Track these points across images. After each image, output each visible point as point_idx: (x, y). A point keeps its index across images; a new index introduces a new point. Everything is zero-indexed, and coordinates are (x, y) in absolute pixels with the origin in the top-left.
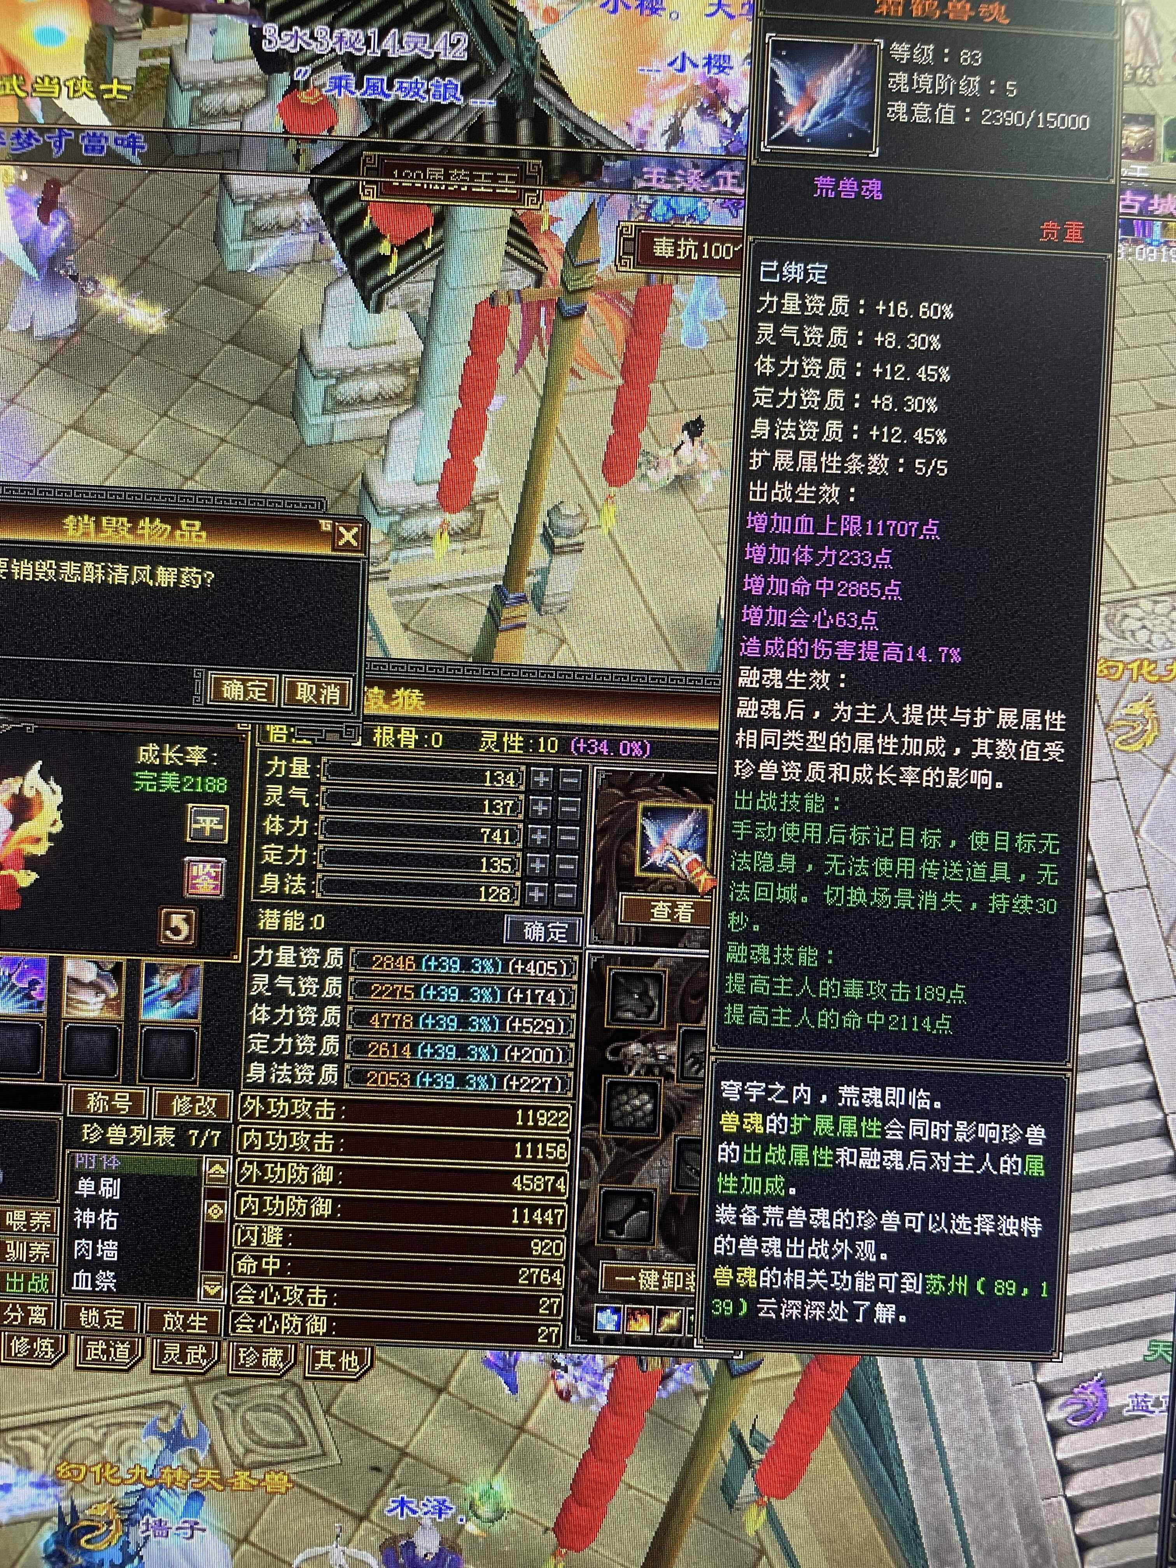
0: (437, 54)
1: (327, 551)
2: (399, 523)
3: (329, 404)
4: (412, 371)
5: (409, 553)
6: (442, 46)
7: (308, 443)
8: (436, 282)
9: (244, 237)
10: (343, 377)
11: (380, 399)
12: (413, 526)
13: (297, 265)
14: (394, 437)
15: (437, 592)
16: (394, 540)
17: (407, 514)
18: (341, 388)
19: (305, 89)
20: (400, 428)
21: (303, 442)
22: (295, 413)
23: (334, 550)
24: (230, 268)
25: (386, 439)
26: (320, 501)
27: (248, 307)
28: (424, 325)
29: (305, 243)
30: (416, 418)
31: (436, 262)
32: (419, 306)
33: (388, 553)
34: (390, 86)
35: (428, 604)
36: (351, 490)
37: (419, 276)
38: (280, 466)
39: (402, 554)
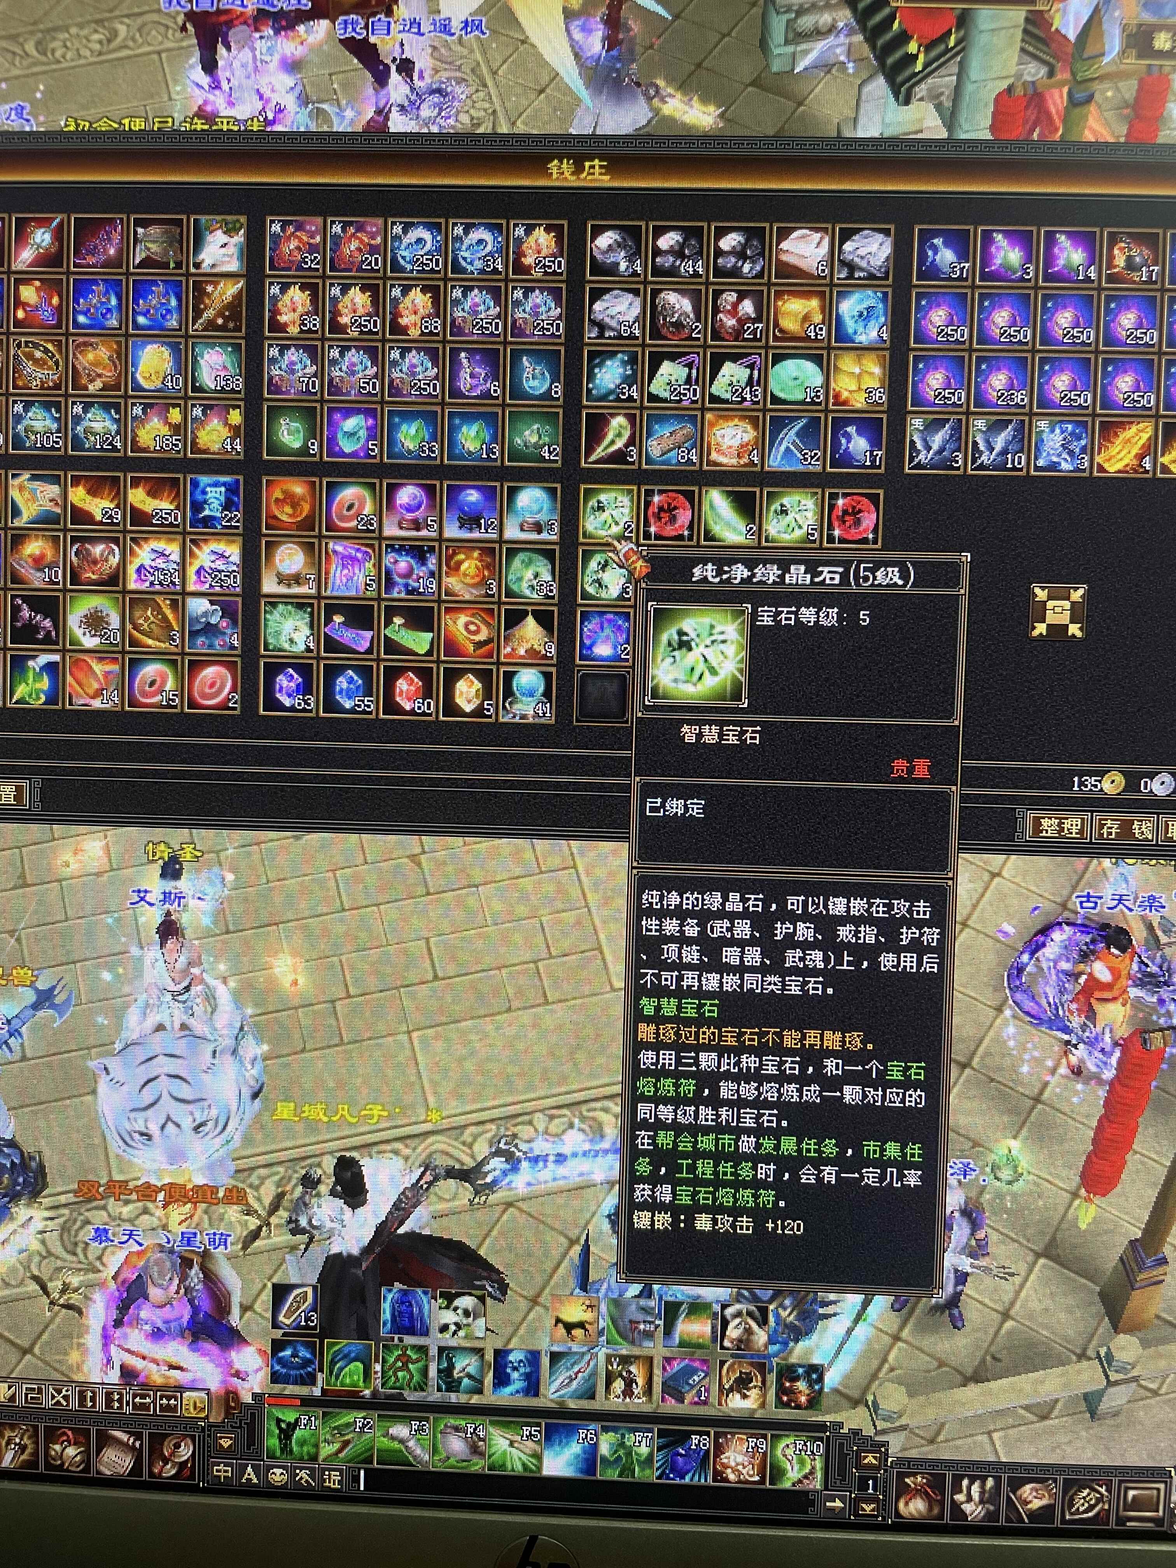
8: (959, 76)
9: (787, 42)
13: (834, 65)
24: (775, 69)
27: (791, 104)
28: (947, 115)
29: (842, 45)
31: (958, 59)
32: (943, 98)
37: (943, 71)
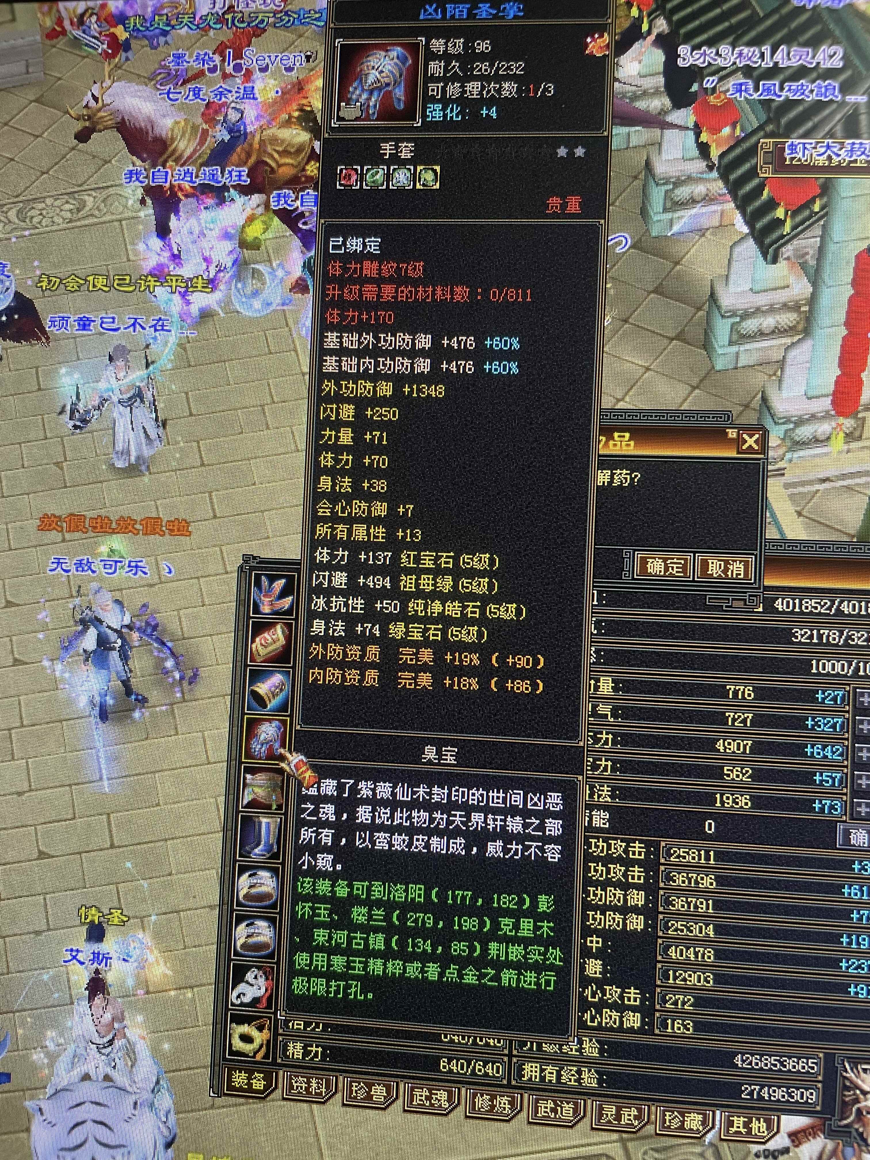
0: (818, 63)
1: (734, 455)
2: (793, 430)
3: (735, 337)
4: (803, 309)
5: (801, 453)
6: (822, 57)
7: (718, 367)
8: (822, 237)
9: (665, 210)
10: (746, 315)
11: (777, 332)
12: (805, 432)
13: (708, 229)
14: (789, 360)
15: (827, 485)
16: (788, 443)
17: (800, 422)
18: (743, 324)
19: (712, 94)
20: (792, 354)
21: (713, 367)
22: (707, 345)
23: (738, 453)
24: (654, 234)
25: (782, 363)
26: (728, 414)
27: (669, 264)
28: (812, 271)
29: (715, 212)
30: (807, 345)
31: (822, 223)
32: (808, 258)
33: (784, 455)
34: (782, 89)
35: (819, 495)
36: (752, 406)
37: (808, 234)
38: (694, 388)
39: (796, 455)
